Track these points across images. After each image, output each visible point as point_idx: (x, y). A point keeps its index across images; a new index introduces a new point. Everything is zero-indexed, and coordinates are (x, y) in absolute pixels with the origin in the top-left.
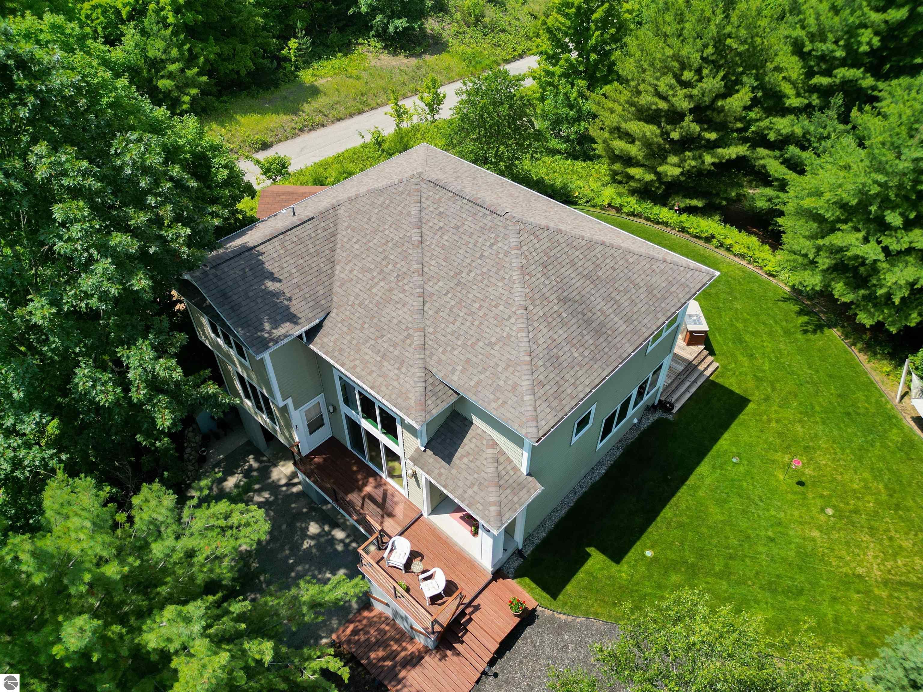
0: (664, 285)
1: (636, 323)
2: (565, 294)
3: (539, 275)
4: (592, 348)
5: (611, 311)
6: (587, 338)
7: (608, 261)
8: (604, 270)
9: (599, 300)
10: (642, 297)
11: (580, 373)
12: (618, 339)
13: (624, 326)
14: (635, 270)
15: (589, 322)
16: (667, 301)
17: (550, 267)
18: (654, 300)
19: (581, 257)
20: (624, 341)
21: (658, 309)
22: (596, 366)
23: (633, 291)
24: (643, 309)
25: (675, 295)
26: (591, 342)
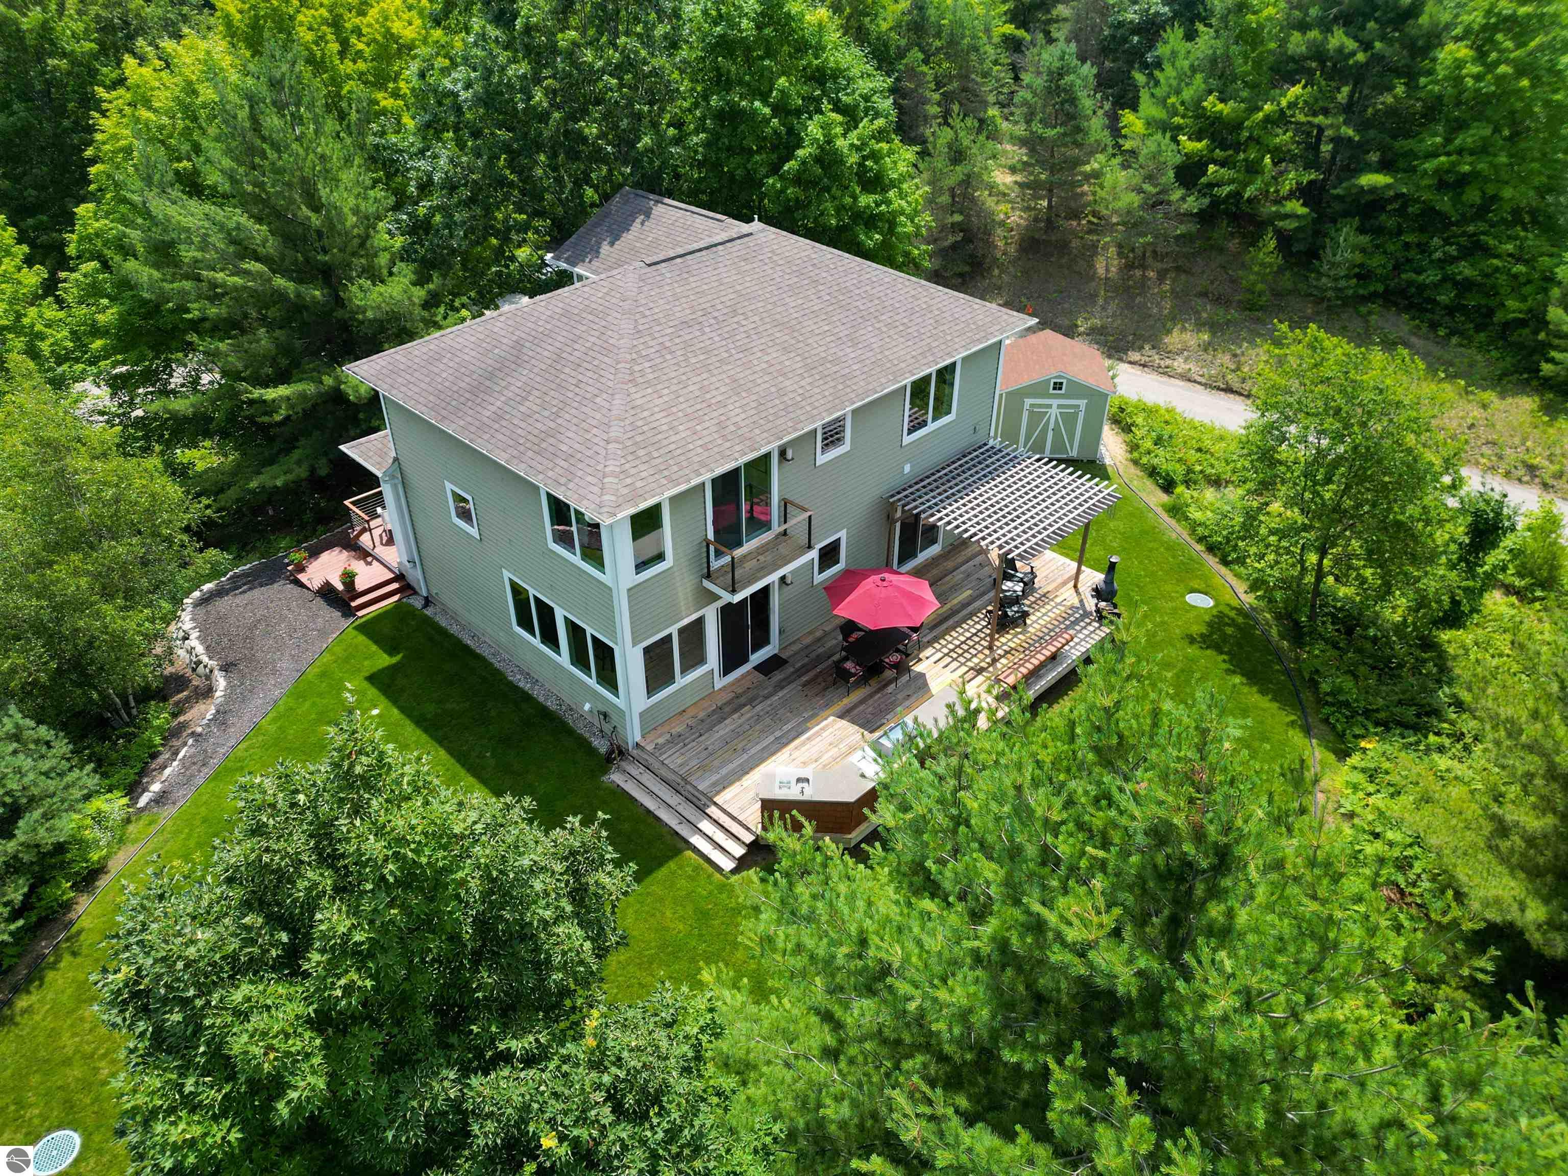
0: (564, 448)
1: (496, 426)
2: (527, 344)
3: (549, 313)
4: (455, 388)
5: (510, 394)
6: (467, 380)
7: (590, 374)
8: (573, 374)
9: (524, 379)
10: (539, 425)
11: (422, 385)
12: (470, 412)
13: (488, 414)
14: (584, 409)
15: (491, 376)
16: (539, 458)
17: (565, 320)
18: (536, 441)
19: (588, 345)
20: (469, 419)
21: (522, 448)
22: (431, 398)
23: (546, 413)
24: (519, 431)
25: (551, 465)
26: (463, 385)
